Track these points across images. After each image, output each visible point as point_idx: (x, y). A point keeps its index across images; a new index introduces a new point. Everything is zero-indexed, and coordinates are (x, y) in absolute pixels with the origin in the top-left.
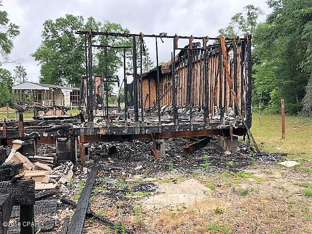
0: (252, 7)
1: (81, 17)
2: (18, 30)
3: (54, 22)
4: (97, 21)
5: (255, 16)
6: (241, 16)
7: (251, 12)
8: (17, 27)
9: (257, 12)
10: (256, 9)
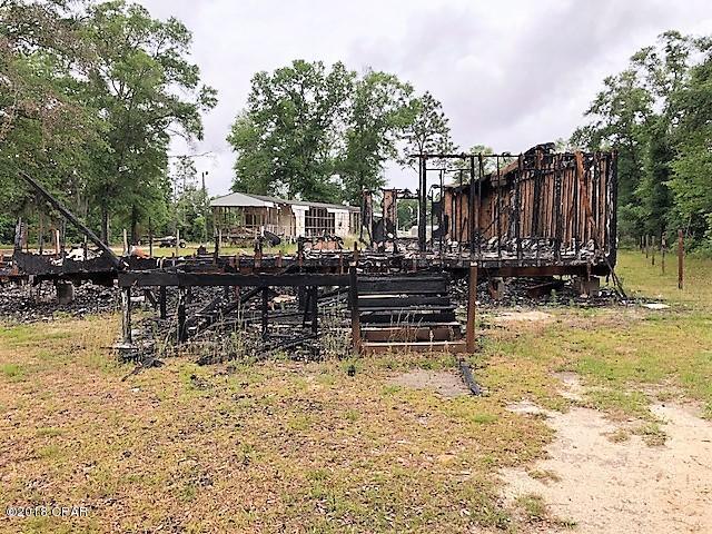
0: (677, 35)
1: (320, 64)
2: (215, 97)
3: (271, 75)
4: (349, 70)
5: (682, 52)
6: (652, 52)
7: (674, 44)
8: (214, 92)
9: (686, 44)
10: (685, 40)
